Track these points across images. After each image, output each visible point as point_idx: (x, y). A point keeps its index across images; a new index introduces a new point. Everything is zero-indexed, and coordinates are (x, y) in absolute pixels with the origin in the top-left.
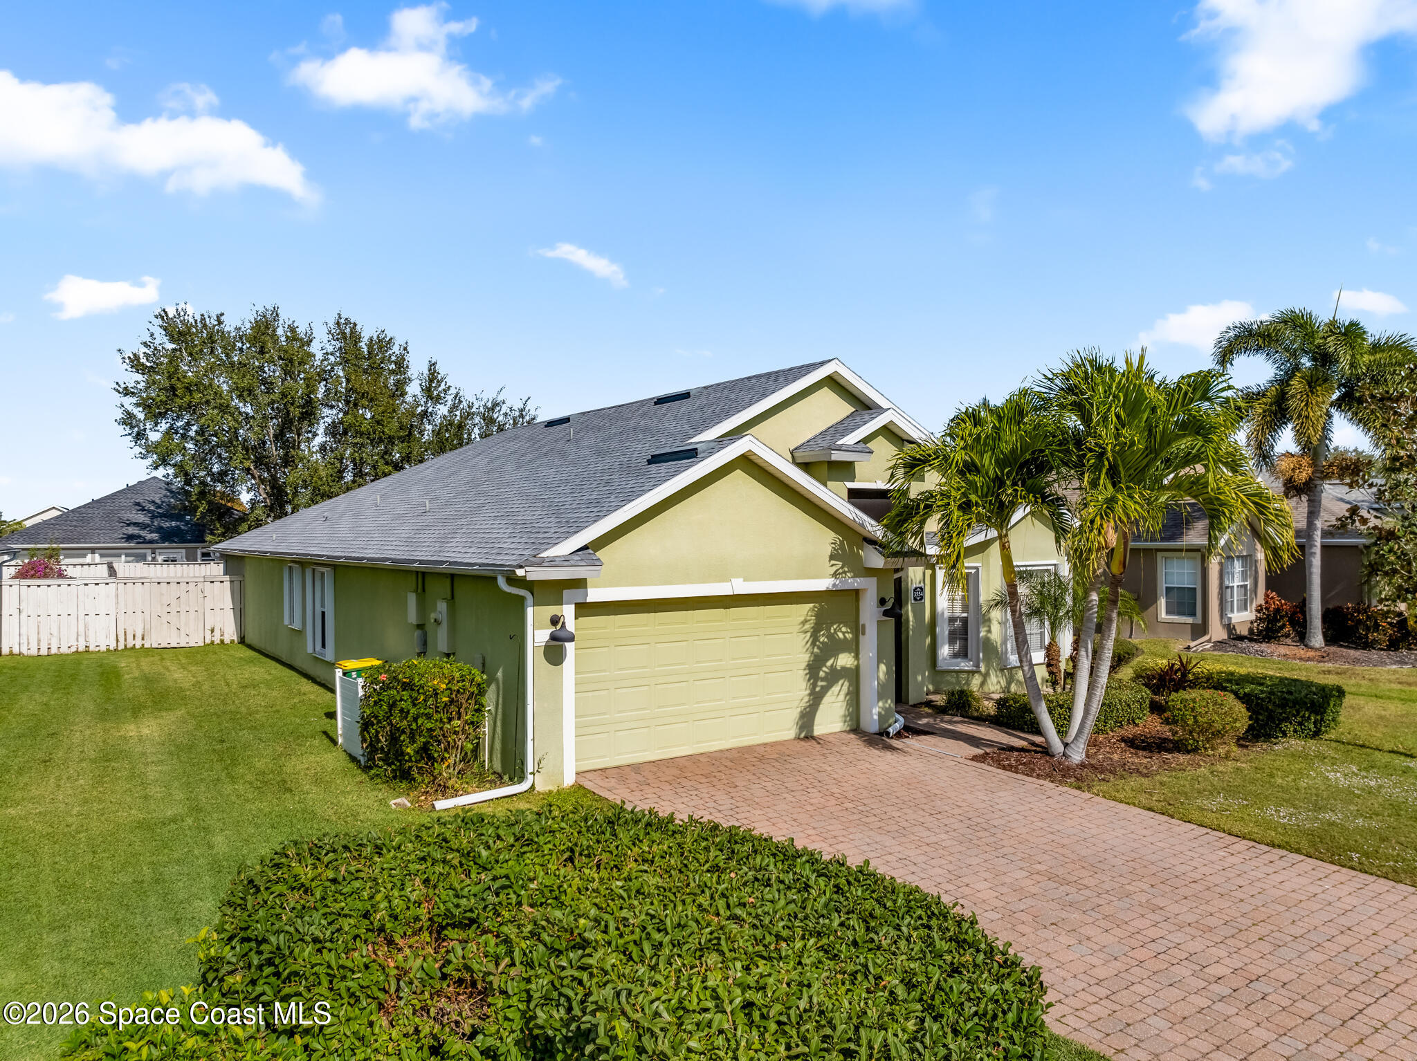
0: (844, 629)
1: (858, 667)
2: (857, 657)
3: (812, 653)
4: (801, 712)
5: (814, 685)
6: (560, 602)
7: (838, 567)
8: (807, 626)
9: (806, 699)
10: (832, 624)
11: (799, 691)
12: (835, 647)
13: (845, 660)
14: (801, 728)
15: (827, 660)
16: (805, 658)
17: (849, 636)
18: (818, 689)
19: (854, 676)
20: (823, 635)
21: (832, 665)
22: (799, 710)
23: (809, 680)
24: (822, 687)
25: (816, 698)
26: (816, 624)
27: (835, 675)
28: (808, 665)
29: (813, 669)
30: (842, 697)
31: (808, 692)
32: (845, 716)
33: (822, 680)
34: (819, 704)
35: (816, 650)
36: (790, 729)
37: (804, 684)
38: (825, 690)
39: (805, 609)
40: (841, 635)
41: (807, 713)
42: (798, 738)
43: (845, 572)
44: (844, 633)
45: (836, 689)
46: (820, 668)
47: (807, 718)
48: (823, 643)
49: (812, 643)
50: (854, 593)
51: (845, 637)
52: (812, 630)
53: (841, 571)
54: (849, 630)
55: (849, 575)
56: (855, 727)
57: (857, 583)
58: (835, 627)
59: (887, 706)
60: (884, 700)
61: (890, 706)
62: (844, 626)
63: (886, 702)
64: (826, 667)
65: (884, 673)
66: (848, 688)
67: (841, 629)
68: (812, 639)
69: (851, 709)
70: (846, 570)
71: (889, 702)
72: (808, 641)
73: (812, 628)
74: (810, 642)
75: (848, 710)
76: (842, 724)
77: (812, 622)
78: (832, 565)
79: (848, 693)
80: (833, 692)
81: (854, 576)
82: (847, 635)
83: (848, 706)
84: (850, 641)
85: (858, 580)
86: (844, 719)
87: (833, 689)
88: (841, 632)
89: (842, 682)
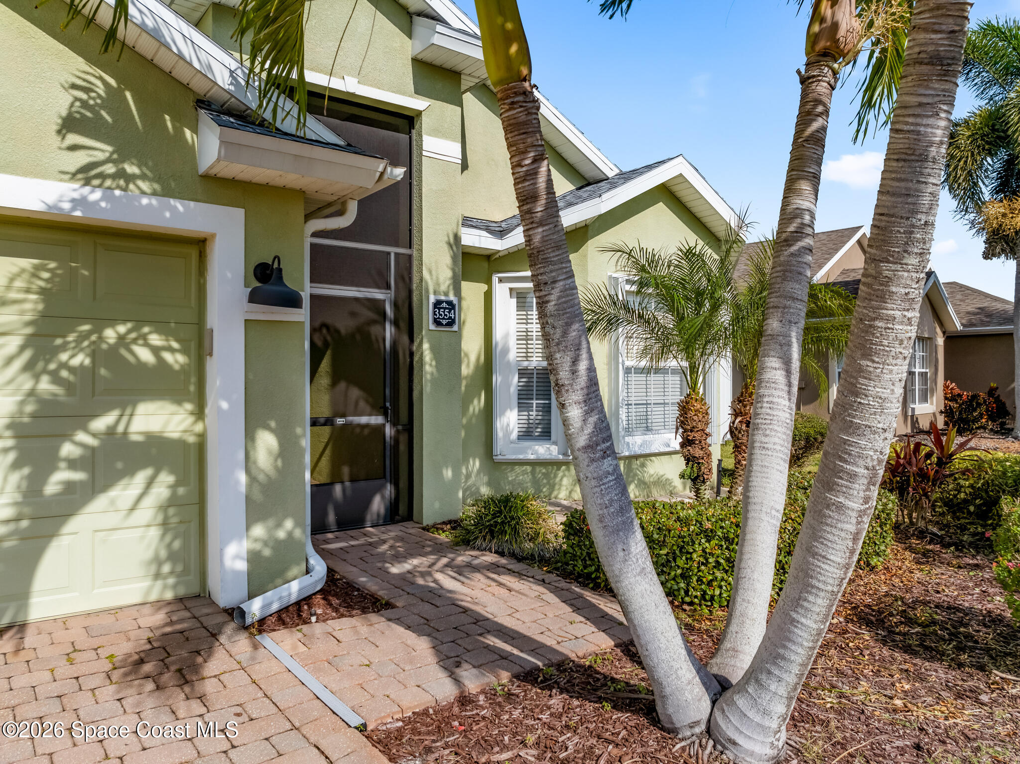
1: (202, 437)
2: (199, 413)
3: (32, 392)
7: (100, 156)
8: (11, 317)
10: (111, 321)
12: (120, 384)
13: (157, 419)
17: (176, 360)
21: (111, 430)
24: (69, 486)
26: (42, 314)
28: (10, 427)
30: (147, 511)
32: (158, 561)
33: (73, 464)
35: (46, 385)
40: (145, 355)
44: (156, 350)
45: (123, 492)
46: (66, 436)
49: (28, 367)
50: (194, 253)
51: (161, 361)
52: (29, 330)
53: (110, 169)
54: (175, 345)
55: (144, 186)
56: (195, 589)
57: (173, 210)
58: (122, 329)
59: (281, 534)
60: (271, 522)
61: (290, 534)
62: (158, 331)
63: (279, 525)
64: (86, 430)
65: (270, 452)
66: (173, 487)
67: (144, 337)
68: (27, 355)
69: (177, 544)
70: (131, 169)
71: (289, 524)
72: (10, 360)
73: (29, 324)
74: (18, 364)
75: (169, 546)
76: (147, 583)
77: (28, 306)
78: (73, 148)
79: (172, 502)
80: (113, 502)
81: (166, 192)
82: (168, 357)
83: (168, 538)
84: (177, 372)
85: (178, 205)
86: (153, 569)
87: (113, 493)
88: (147, 345)
89: (141, 477)
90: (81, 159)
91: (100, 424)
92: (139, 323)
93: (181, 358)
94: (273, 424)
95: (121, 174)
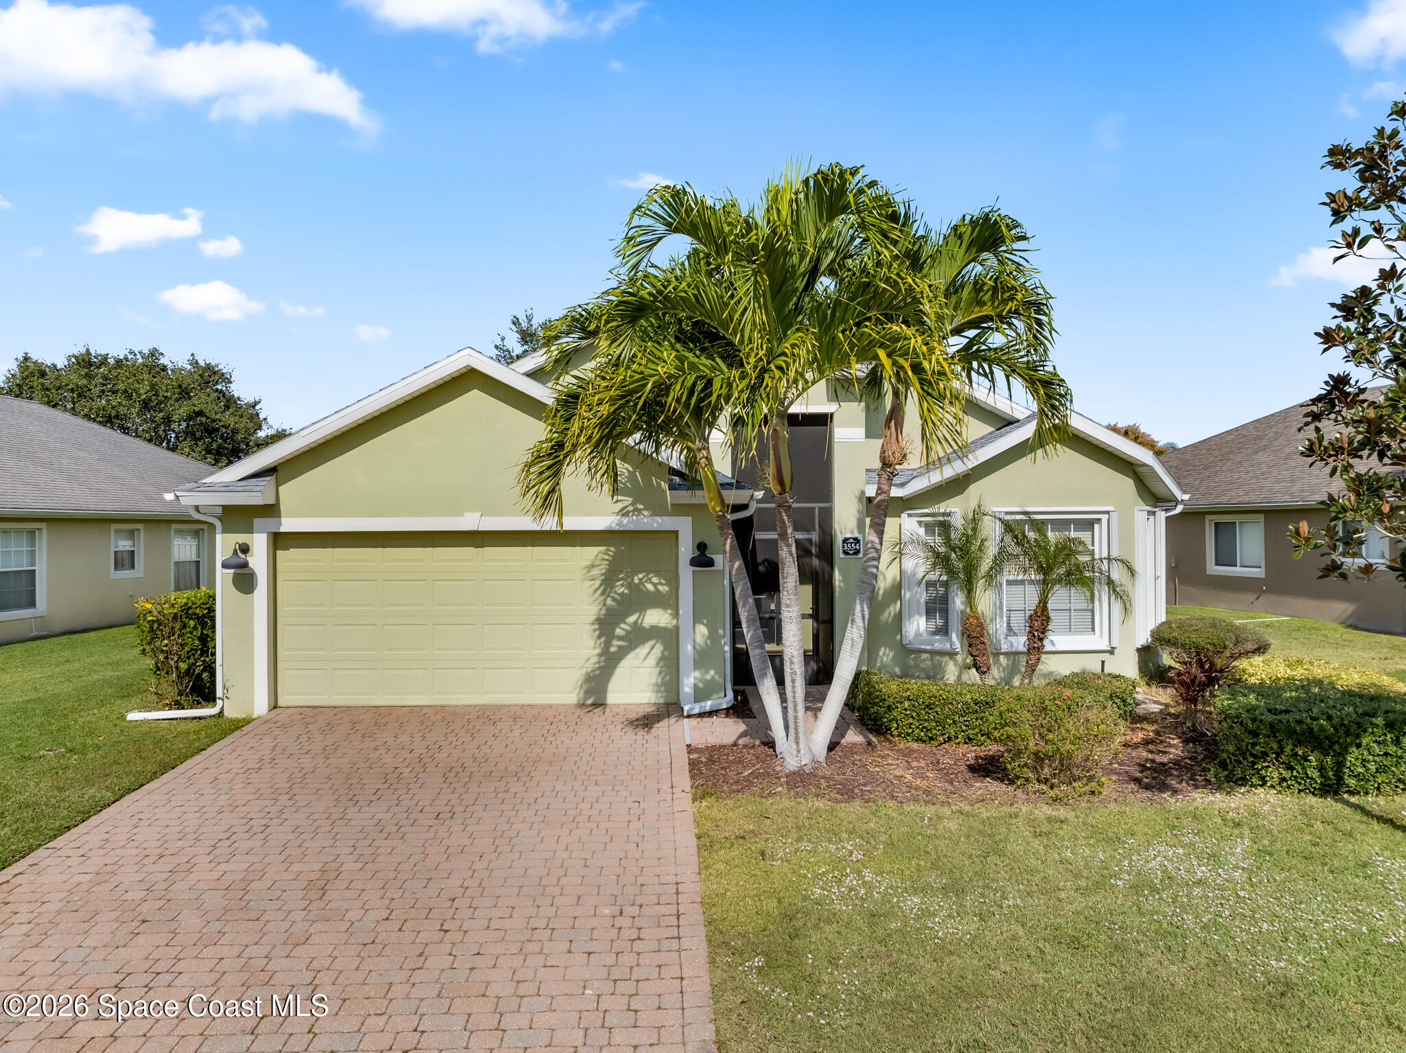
0: (655, 580)
1: (677, 628)
2: (676, 615)
3: (604, 605)
4: (587, 674)
5: (607, 644)
6: (250, 530)
7: (626, 503)
8: (596, 572)
9: (595, 659)
10: (636, 573)
11: (587, 651)
12: (640, 601)
13: (656, 617)
14: (588, 693)
15: (629, 615)
17: (664, 589)
18: (613, 649)
19: (670, 638)
20: (622, 585)
21: (636, 623)
22: (584, 670)
23: (599, 637)
24: (620, 647)
25: (609, 662)
26: (608, 570)
27: (639, 636)
28: (597, 620)
29: (606, 625)
30: (652, 660)
31: (598, 651)
32: (657, 685)
33: (620, 638)
34: (615, 668)
35: (609, 601)
36: (571, 692)
37: (591, 643)
38: (622, 653)
39: (592, 553)
40: (650, 587)
41: (595, 676)
42: (581, 705)
43: (639, 511)
44: (655, 585)
45: (642, 651)
46: (617, 625)
47: (596, 681)
48: (622, 595)
49: (603, 593)
50: (674, 536)
51: (657, 589)
52: (603, 578)
53: (631, 508)
54: (663, 582)
55: (646, 513)
56: (674, 700)
57: (658, 522)
58: (641, 576)
59: (708, 677)
60: (703, 670)
61: (713, 677)
62: (655, 576)
63: (707, 672)
64: (625, 623)
65: (703, 636)
66: (663, 652)
67: (650, 579)
68: (602, 587)
69: (668, 678)
70: (641, 507)
71: (712, 672)
72: (596, 590)
73: (602, 575)
74: (599, 592)
75: (663, 679)
76: (649, 694)
77: (603, 567)
78: (617, 501)
79: (662, 658)
80: (637, 655)
81: (654, 514)
82: (660, 587)
83: (663, 674)
84: (665, 595)
85: (659, 519)
86: (656, 689)
87: (637, 651)
88: (651, 583)
89: (651, 643)
90: (620, 505)
91: (631, 619)
92: (648, 572)
93: (666, 588)
94: (705, 621)
95: (636, 510)
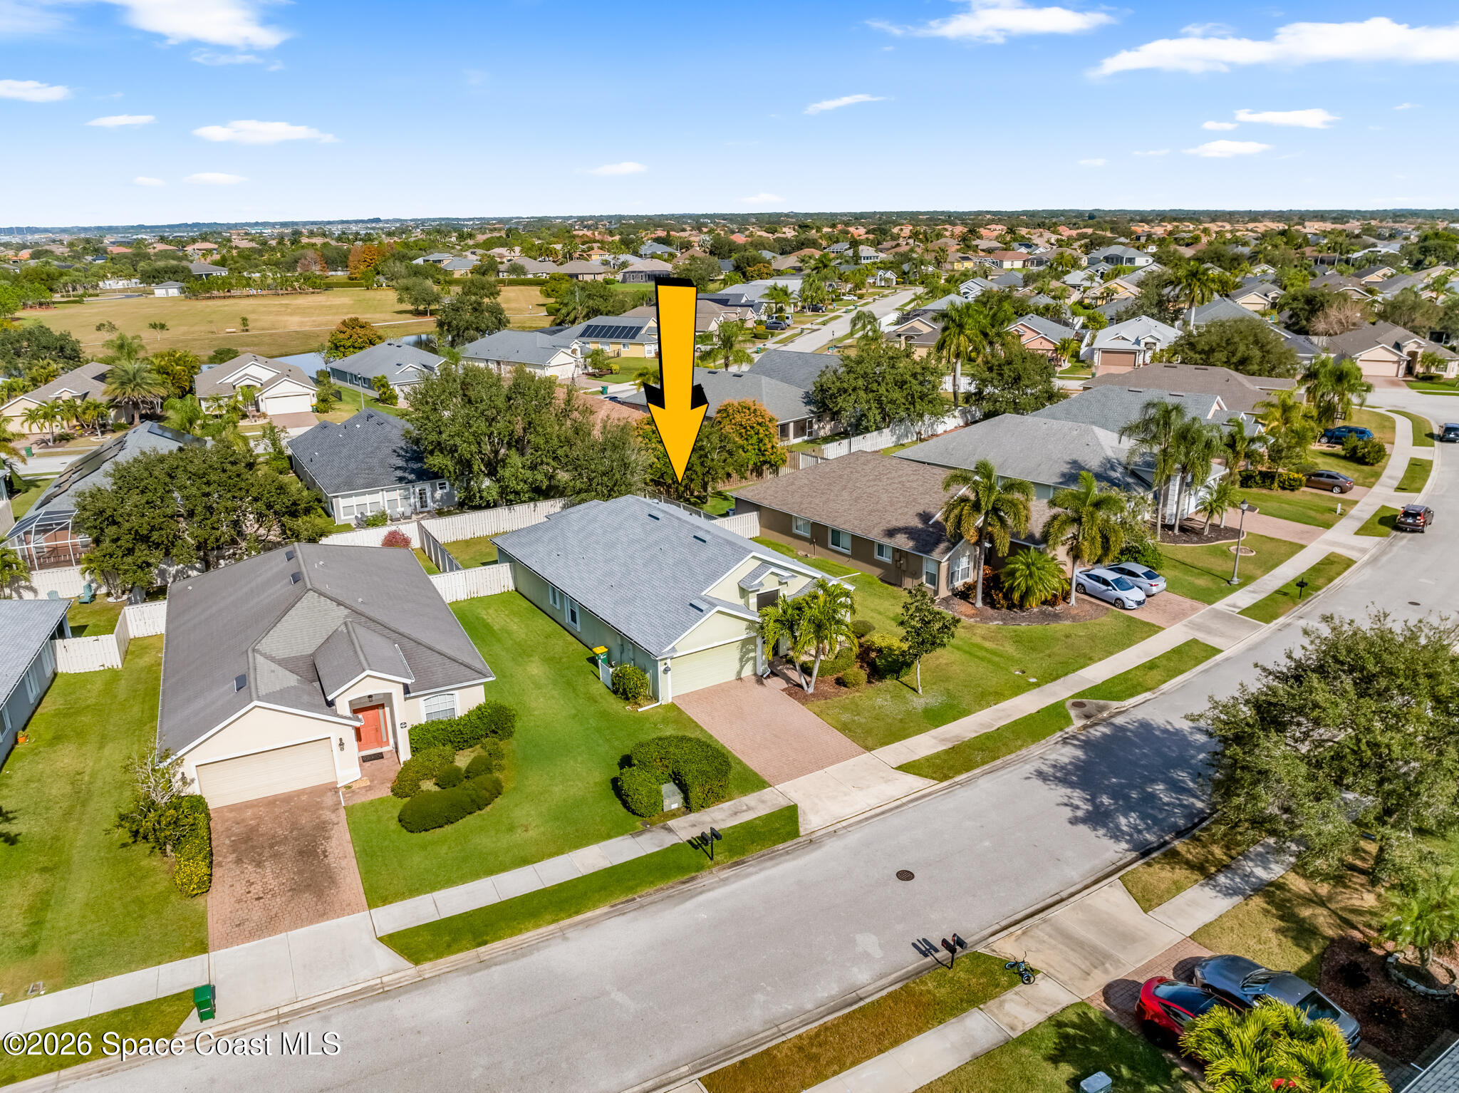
0: (751, 647)
1: (756, 656)
2: (756, 653)
7: (748, 632)
8: (739, 649)
10: (747, 647)
12: (749, 652)
13: (752, 655)
14: (737, 676)
16: (738, 656)
18: (743, 664)
19: (755, 659)
20: (744, 650)
22: (737, 671)
23: (740, 662)
27: (748, 660)
28: (739, 659)
30: (750, 665)
31: (739, 666)
32: (752, 672)
34: (743, 669)
35: (742, 655)
36: (734, 677)
39: (738, 644)
42: (736, 679)
45: (748, 663)
46: (744, 659)
47: (739, 673)
74: (740, 652)
82: (753, 649)
89: (751, 660)
91: (747, 656)
